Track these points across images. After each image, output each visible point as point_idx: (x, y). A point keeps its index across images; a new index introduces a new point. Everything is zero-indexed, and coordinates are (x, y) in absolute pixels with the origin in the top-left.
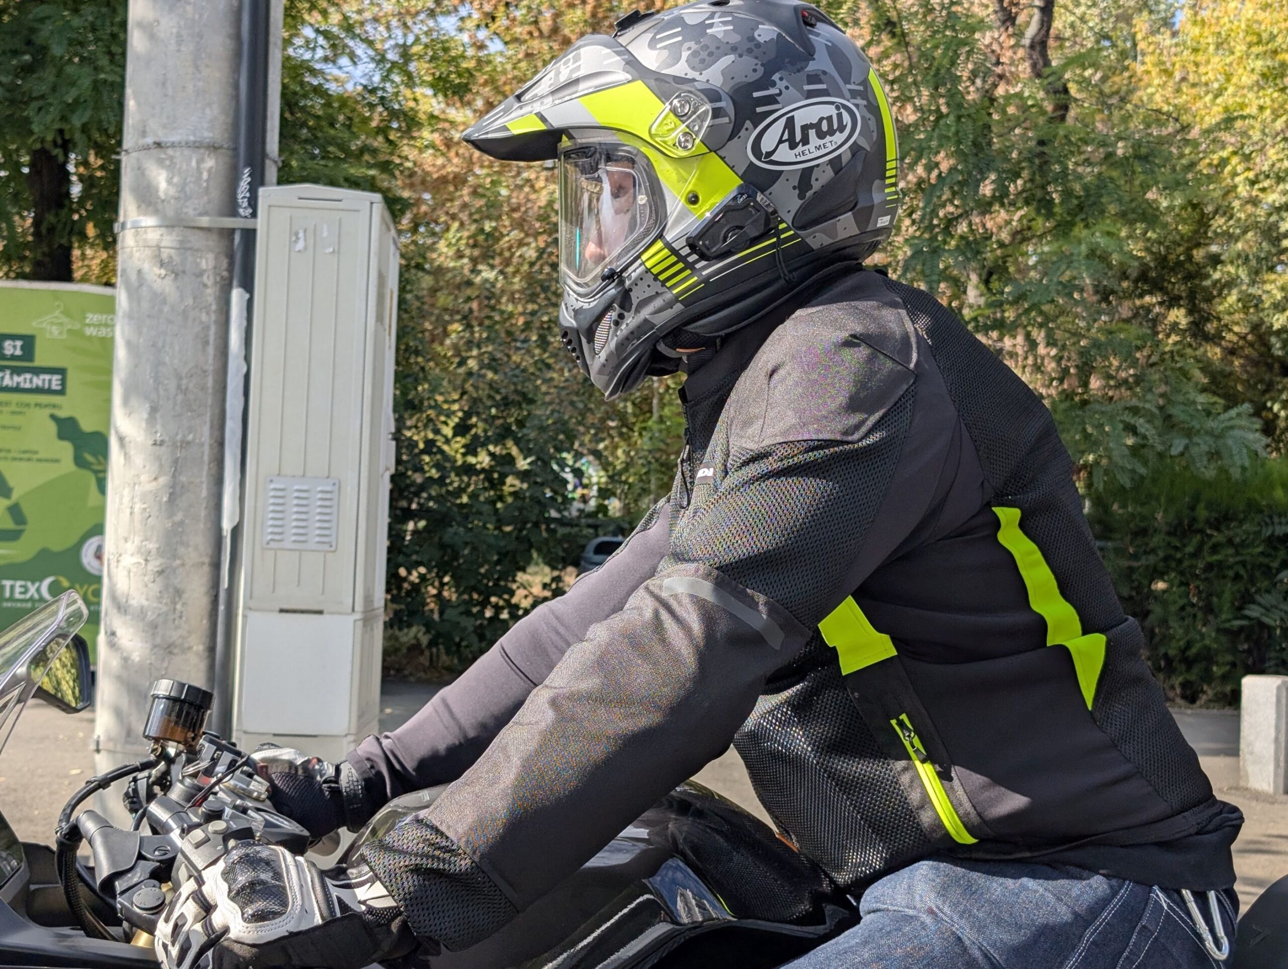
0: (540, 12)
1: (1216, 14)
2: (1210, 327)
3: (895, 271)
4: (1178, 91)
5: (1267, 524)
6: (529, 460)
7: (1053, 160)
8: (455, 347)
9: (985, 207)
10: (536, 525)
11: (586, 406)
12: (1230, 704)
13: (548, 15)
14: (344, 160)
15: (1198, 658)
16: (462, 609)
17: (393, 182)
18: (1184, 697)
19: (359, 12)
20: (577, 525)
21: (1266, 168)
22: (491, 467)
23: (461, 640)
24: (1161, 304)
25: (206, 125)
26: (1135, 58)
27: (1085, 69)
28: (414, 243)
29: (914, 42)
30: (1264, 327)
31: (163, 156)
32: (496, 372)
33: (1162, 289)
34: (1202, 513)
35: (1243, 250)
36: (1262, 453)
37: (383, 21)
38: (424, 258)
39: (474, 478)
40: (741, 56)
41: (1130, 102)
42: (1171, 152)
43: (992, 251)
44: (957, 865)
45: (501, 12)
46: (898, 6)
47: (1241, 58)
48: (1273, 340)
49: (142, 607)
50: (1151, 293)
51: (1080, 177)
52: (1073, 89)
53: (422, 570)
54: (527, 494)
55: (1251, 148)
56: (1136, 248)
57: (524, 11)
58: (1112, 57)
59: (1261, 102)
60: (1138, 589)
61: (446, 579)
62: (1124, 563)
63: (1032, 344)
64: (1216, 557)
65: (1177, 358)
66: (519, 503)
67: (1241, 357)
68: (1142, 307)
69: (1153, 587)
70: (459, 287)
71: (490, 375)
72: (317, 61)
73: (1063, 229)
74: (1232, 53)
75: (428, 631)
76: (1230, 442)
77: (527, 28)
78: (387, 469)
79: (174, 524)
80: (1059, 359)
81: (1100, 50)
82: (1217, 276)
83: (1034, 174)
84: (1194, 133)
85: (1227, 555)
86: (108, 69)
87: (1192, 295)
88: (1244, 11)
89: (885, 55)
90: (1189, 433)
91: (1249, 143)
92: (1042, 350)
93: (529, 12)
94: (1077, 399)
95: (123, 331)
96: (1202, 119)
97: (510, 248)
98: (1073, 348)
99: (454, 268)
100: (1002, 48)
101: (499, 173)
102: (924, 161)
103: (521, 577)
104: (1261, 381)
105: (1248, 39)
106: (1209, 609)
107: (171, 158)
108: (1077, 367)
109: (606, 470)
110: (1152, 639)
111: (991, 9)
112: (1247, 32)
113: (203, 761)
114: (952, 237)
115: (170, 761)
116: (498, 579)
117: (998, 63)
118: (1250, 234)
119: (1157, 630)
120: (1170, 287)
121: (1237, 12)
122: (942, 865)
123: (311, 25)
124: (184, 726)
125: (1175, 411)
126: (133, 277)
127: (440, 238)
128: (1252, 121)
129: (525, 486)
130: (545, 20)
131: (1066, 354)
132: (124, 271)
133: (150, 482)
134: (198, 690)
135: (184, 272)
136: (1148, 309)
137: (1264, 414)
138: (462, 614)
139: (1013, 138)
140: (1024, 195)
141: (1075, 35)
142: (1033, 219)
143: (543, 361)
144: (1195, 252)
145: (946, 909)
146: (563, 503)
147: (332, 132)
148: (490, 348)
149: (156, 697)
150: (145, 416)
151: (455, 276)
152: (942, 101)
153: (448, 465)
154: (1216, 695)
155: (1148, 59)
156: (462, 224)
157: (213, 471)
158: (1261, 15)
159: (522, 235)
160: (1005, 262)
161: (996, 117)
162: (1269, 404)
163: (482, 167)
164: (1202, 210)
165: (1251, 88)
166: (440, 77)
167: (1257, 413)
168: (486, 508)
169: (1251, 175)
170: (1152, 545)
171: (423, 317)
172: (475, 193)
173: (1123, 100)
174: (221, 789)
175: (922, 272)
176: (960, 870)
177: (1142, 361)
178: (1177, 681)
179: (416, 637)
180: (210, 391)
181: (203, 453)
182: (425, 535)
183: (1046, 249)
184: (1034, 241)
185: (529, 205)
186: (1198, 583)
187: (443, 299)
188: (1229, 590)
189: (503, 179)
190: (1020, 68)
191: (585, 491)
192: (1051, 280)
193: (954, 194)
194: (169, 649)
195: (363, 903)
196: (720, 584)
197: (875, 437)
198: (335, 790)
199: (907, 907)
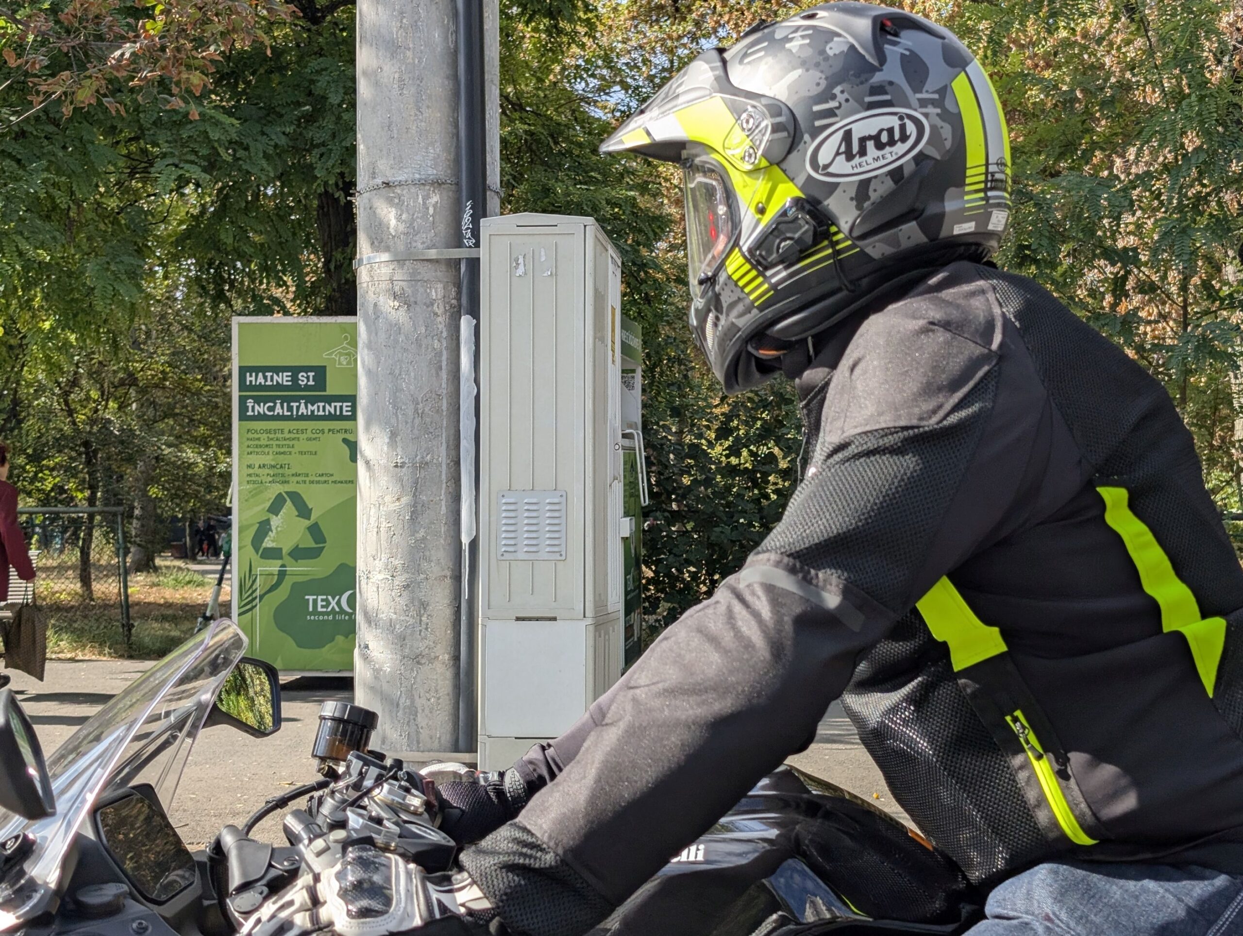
25: (430, 163)
31: (392, 195)
40: (807, 70)
49: (391, 620)
79: (416, 541)
107: (399, 196)
113: (351, 776)
122: (1063, 868)
124: (348, 745)
126: (371, 311)
132: (363, 303)
133: (394, 502)
135: (416, 303)
145: (1063, 916)
149: (322, 718)
150: (386, 440)
157: (451, 489)
176: (1080, 873)
180: (445, 413)
181: (441, 472)
194: (417, 659)
195: (463, 905)
196: (792, 570)
197: (953, 419)
198: (500, 792)
199: (1027, 913)
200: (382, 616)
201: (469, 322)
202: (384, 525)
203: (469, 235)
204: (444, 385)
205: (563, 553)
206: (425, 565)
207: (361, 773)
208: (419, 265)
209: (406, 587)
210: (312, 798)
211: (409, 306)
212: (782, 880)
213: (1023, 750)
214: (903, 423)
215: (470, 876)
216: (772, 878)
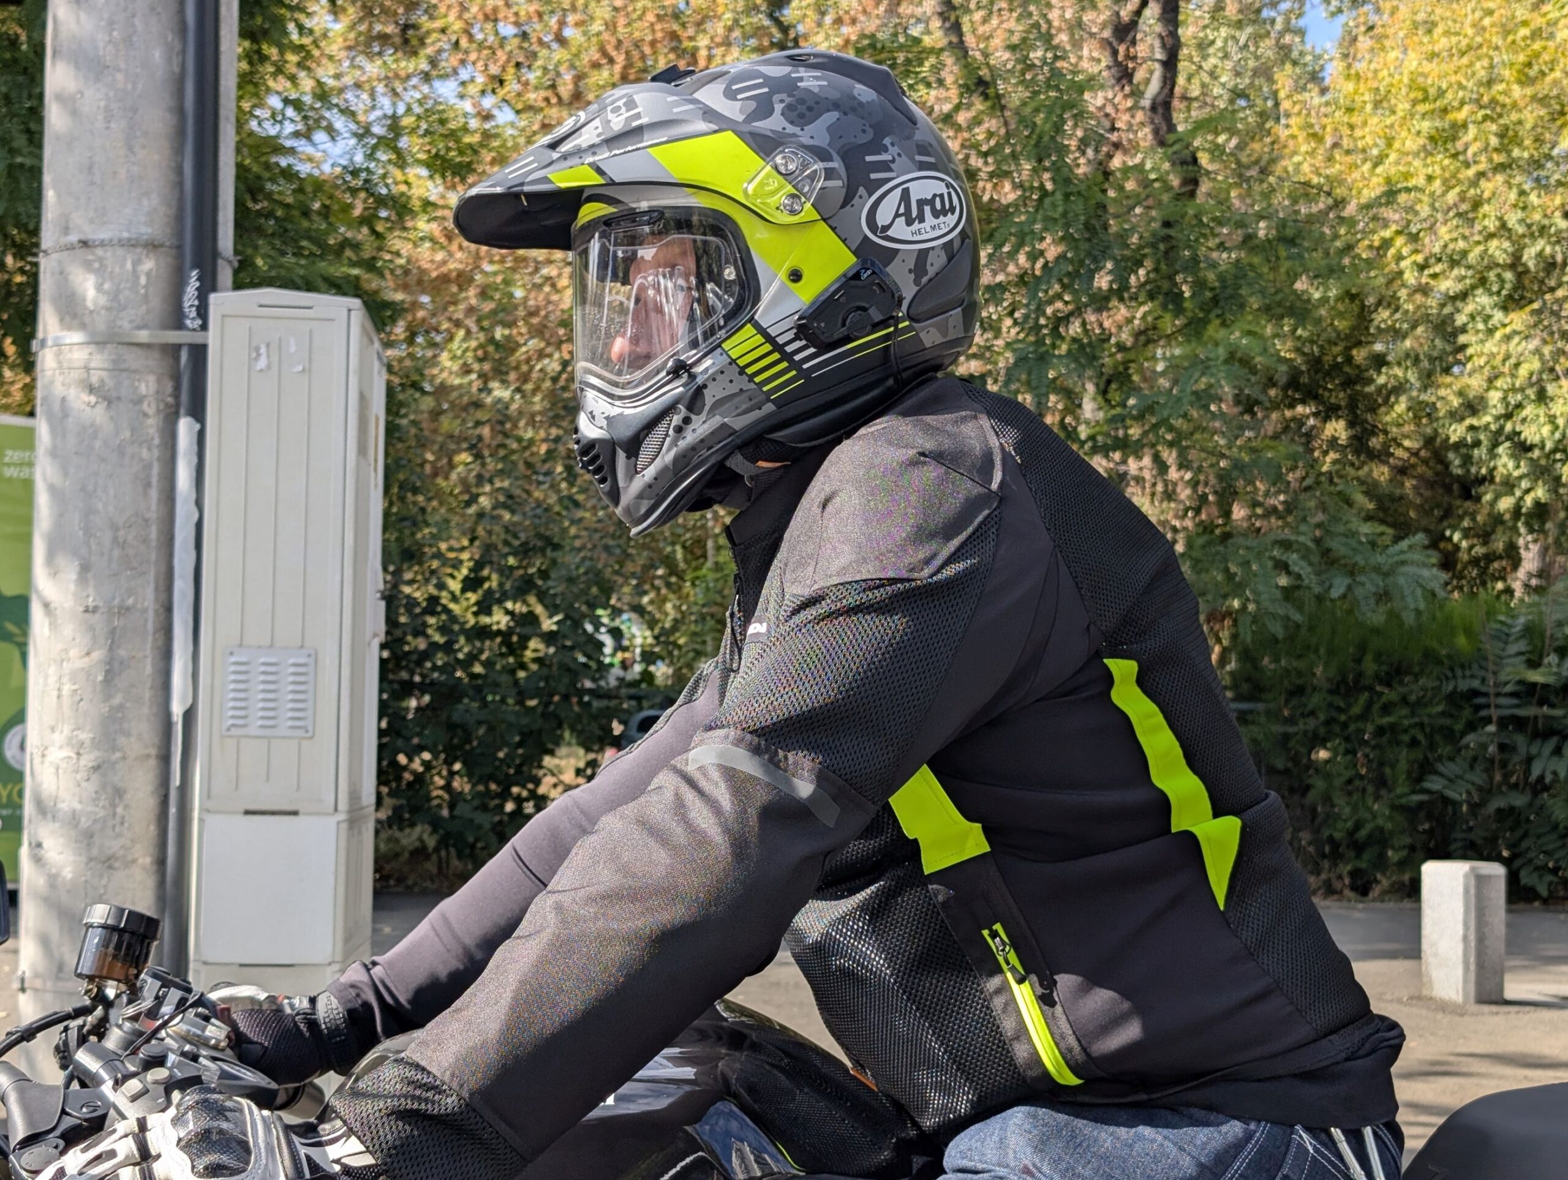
0: (558, 74)
1: (1373, 66)
2: (1375, 442)
3: (996, 381)
4: (1330, 159)
5: (1447, 678)
6: (556, 619)
7: (1181, 245)
8: (463, 481)
9: (1101, 302)
10: (566, 697)
11: (624, 552)
12: (1409, 896)
13: (568, 77)
14: (322, 257)
15: (1370, 840)
16: (476, 803)
17: (383, 284)
18: (1353, 888)
19: (337, 76)
20: (616, 697)
21: (1437, 249)
22: (509, 628)
23: (477, 840)
24: (1315, 415)
25: (142, 219)
26: (1278, 120)
27: (1217, 134)
28: (411, 356)
29: (1011, 106)
30: (1438, 440)
31: (90, 257)
32: (513, 512)
33: (1316, 397)
34: (1370, 666)
35: (1412, 348)
36: (1441, 594)
37: (367, 87)
38: (422, 375)
39: (488, 643)
40: (845, 114)
41: (1271, 173)
42: (1323, 233)
43: (1111, 355)
44: (1059, 1111)
45: (510, 74)
46: (992, 62)
47: (1404, 118)
48: (1451, 455)
49: (74, 811)
50: (1303, 402)
51: (1214, 265)
52: (1204, 159)
53: (427, 756)
54: (555, 660)
55: (1419, 226)
56: (1284, 349)
57: (539, 73)
58: (1250, 120)
59: (1430, 170)
60: (1295, 759)
61: (457, 766)
62: (1277, 729)
63: (1161, 467)
64: (1386, 720)
65: (1336, 480)
66: (545, 671)
67: (1414, 477)
68: (1294, 419)
69: (1313, 757)
70: (465, 409)
71: (507, 516)
72: (286, 138)
73: (1194, 329)
74: (1393, 112)
75: (435, 831)
76: (1401, 581)
77: (543, 94)
78: (375, 635)
79: (111, 709)
80: (1194, 484)
81: (1234, 111)
82: (1381, 380)
83: (1158, 262)
84: (1350, 210)
85: (1400, 716)
86: (25, 150)
87: (1352, 405)
88: (1406, 63)
89: (977, 121)
90: (1352, 571)
91: (1415, 220)
92: (1173, 474)
93: (544, 74)
94: (1218, 532)
95: (44, 474)
96: (1359, 193)
97: (528, 361)
98: (1210, 471)
99: (460, 386)
100: (1117, 110)
101: (514, 270)
102: (1027, 249)
103: (547, 761)
104: (1438, 506)
105: (1412, 95)
106: (1382, 783)
107: (101, 260)
108: (1216, 493)
109: (652, 629)
110: (1313, 820)
111: (1103, 64)
112: (1411, 88)
113: (144, 1000)
114: (1063, 339)
115: (108, 1004)
116: (521, 765)
117: (1113, 129)
118: (1420, 330)
119: (1319, 809)
120: (1327, 394)
121: (1397, 63)
122: (1041, 1111)
123: (278, 93)
124: (124, 961)
125: (1336, 545)
126: (56, 407)
127: (442, 350)
128: (1419, 195)
129: (552, 650)
130: (565, 84)
131: (1202, 478)
132: (45, 399)
133: (81, 657)
134: (141, 916)
135: (119, 398)
136: (1300, 421)
137: (1442, 545)
138: (476, 809)
139: (1133, 220)
140: (1148, 287)
141: (1204, 94)
142: (1160, 317)
143: (570, 498)
144: (1354, 352)
145: (1046, 1169)
146: (598, 670)
147: (305, 224)
148: (506, 484)
149: (89, 926)
150: (73, 576)
151: (461, 396)
152: (1047, 176)
153: (456, 627)
154: (1392, 885)
155: (1293, 121)
156: (468, 332)
157: (160, 643)
158: (1427, 67)
159: (542, 345)
160: (1127, 369)
161: (1111, 193)
162: (1448, 533)
163: (491, 262)
164: (1362, 302)
165: (1416, 155)
166: (437, 155)
167: (1434, 545)
168: (504, 679)
169: (1420, 258)
170: (1310, 707)
171: (423, 446)
172: (484, 294)
173: (1264, 172)
174: (168, 1035)
175: (1028, 383)
176: (1062, 1117)
177: (1294, 485)
178: (1345, 869)
179: (420, 839)
180: (154, 544)
181: (146, 621)
182: (429, 713)
183: (1177, 352)
184: (1162, 343)
185: (551, 308)
186: (1367, 750)
187: (447, 424)
188: (1404, 758)
189: (517, 277)
190: (1140, 134)
191: (627, 655)
192: (1182, 391)
193: (1064, 287)
194: (108, 863)
195: (337, 1161)
196: (756, 751)
197: (949, 572)
198: (313, 1024)
199: (999, 1165)
200: (64, 806)
201: (191, 428)
202: (67, 688)
203: (193, 314)
204: (154, 507)
205: (310, 729)
206: (122, 740)
207: (157, 997)
208: (123, 350)
209: (96, 768)
210: (66, 1029)
211: (110, 402)
212: (707, 1127)
213: (1001, 971)
214: (891, 574)
215: (345, 1122)
216: (697, 1126)
